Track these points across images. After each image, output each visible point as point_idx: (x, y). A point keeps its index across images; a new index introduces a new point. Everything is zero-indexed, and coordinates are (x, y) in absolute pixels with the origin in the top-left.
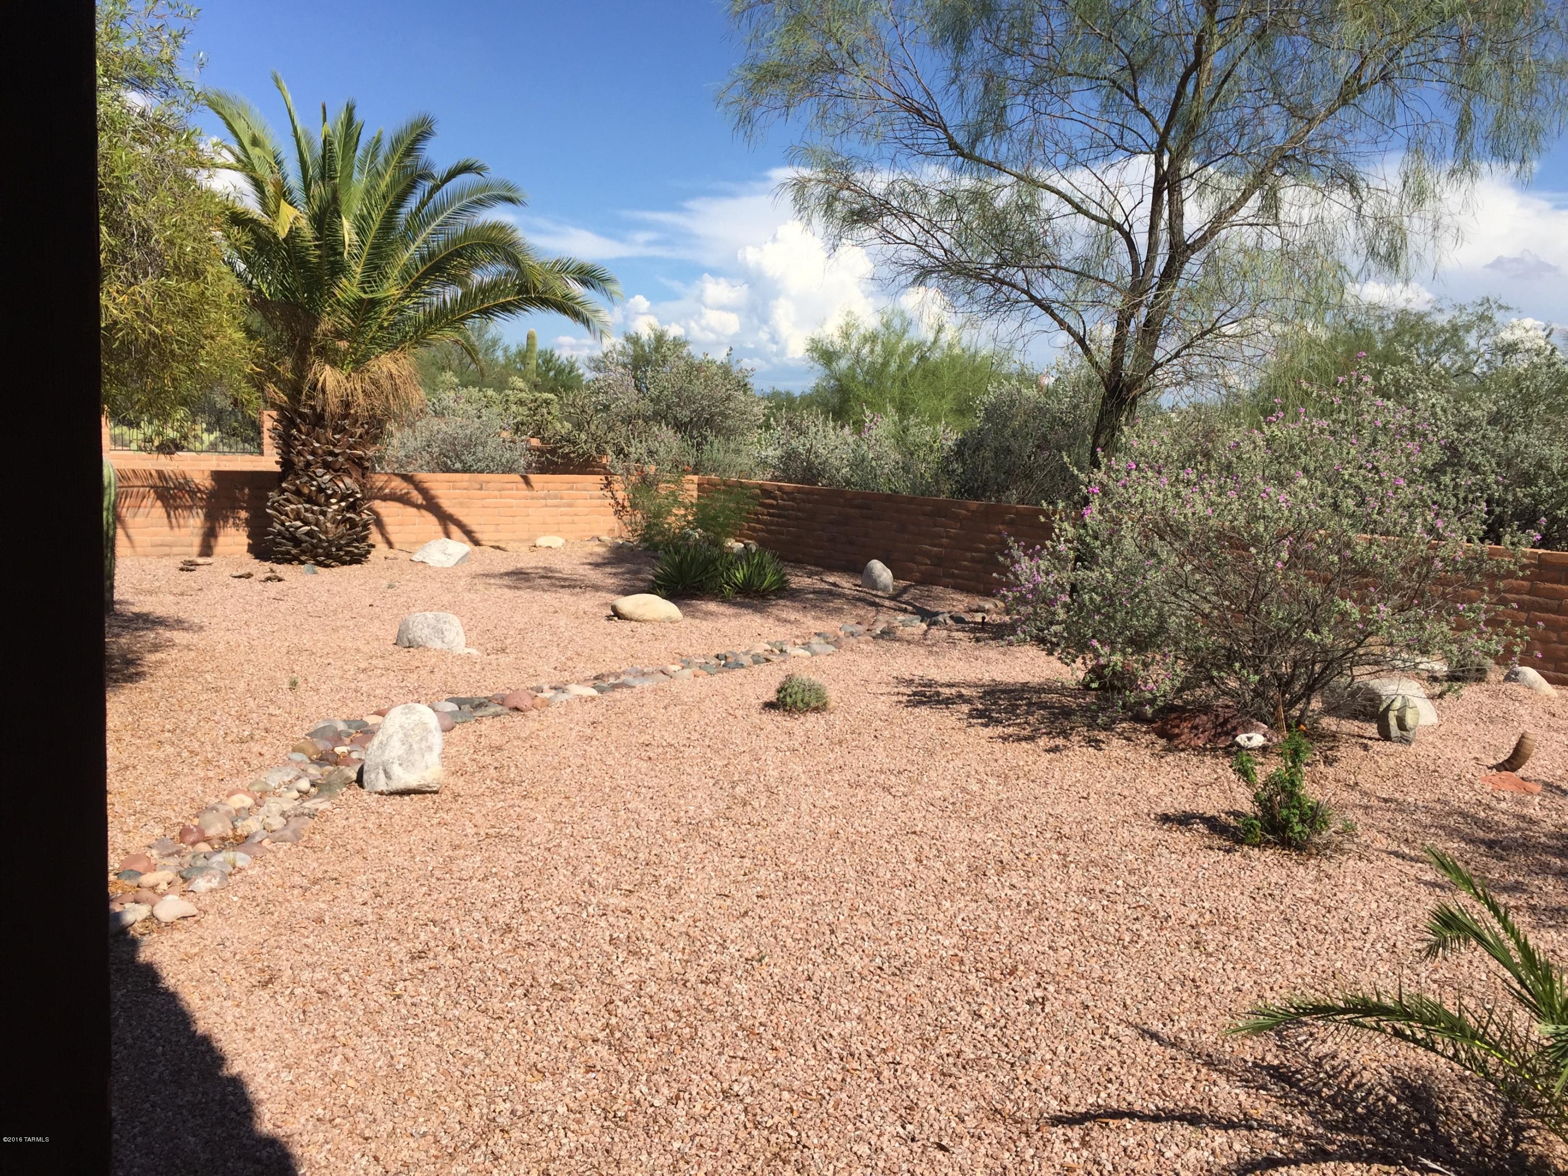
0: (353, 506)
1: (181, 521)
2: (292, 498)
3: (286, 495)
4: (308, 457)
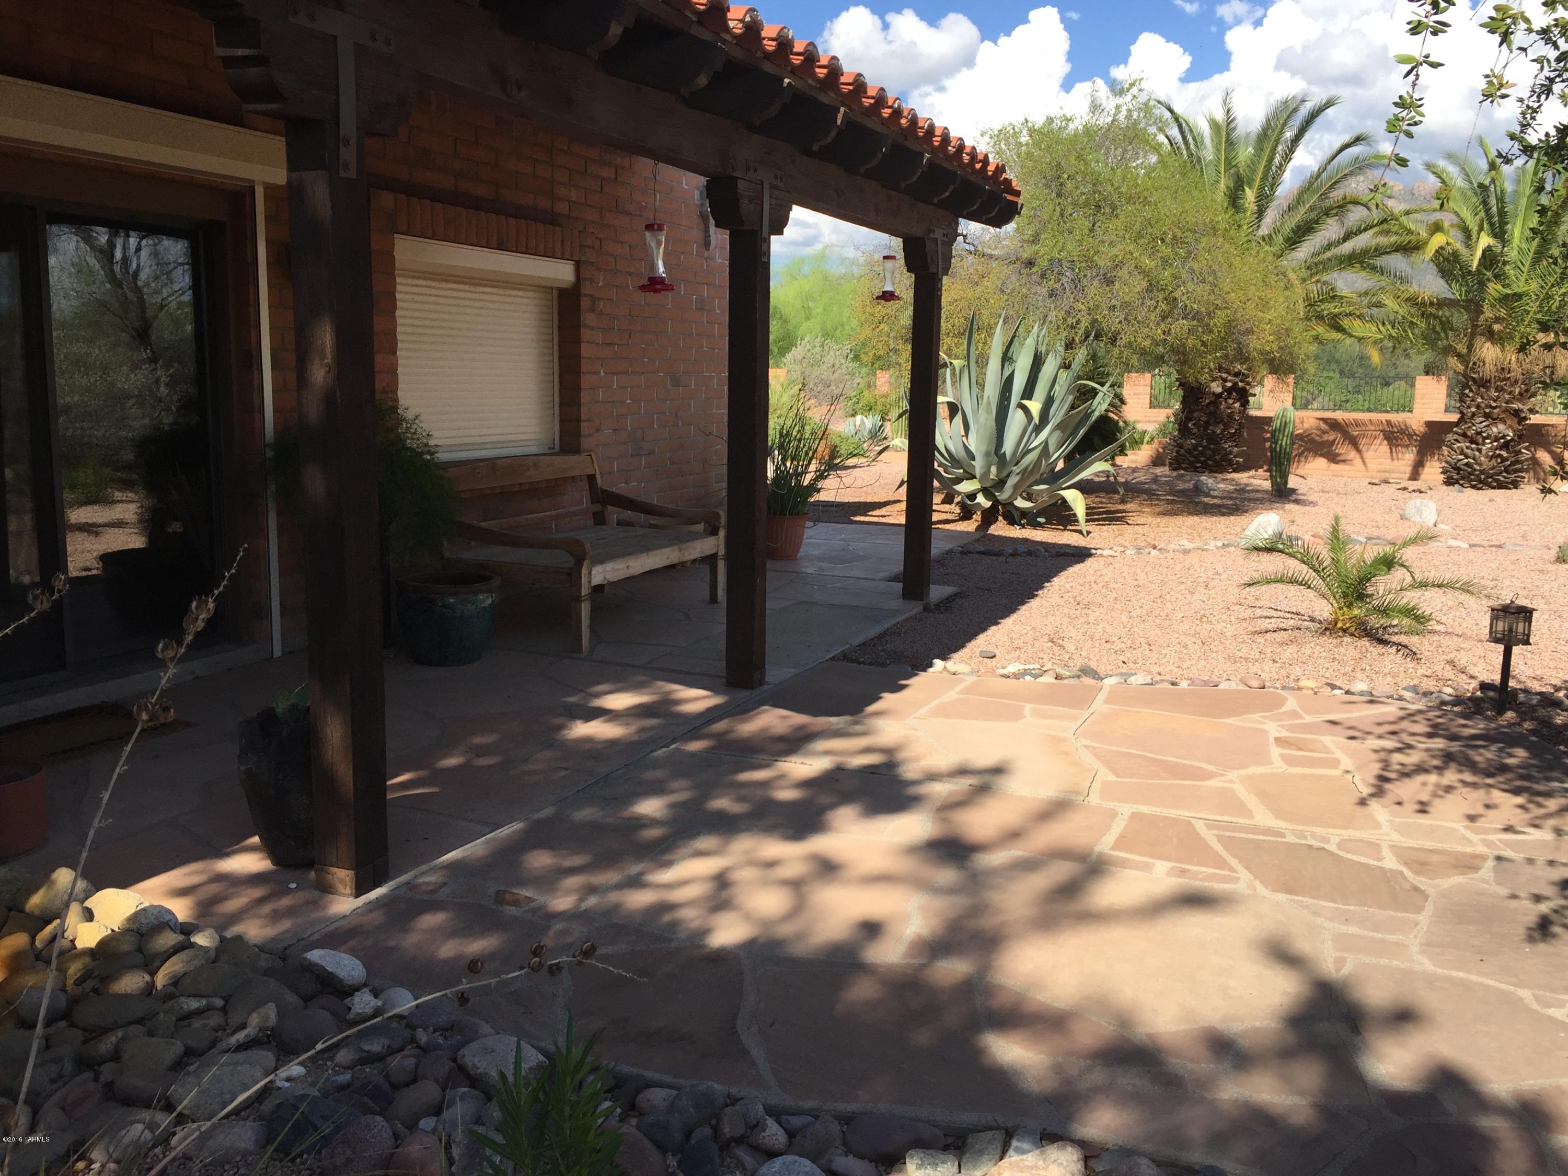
0: (1505, 446)
1: (1400, 455)
2: (1460, 438)
3: (1456, 437)
4: (1473, 409)
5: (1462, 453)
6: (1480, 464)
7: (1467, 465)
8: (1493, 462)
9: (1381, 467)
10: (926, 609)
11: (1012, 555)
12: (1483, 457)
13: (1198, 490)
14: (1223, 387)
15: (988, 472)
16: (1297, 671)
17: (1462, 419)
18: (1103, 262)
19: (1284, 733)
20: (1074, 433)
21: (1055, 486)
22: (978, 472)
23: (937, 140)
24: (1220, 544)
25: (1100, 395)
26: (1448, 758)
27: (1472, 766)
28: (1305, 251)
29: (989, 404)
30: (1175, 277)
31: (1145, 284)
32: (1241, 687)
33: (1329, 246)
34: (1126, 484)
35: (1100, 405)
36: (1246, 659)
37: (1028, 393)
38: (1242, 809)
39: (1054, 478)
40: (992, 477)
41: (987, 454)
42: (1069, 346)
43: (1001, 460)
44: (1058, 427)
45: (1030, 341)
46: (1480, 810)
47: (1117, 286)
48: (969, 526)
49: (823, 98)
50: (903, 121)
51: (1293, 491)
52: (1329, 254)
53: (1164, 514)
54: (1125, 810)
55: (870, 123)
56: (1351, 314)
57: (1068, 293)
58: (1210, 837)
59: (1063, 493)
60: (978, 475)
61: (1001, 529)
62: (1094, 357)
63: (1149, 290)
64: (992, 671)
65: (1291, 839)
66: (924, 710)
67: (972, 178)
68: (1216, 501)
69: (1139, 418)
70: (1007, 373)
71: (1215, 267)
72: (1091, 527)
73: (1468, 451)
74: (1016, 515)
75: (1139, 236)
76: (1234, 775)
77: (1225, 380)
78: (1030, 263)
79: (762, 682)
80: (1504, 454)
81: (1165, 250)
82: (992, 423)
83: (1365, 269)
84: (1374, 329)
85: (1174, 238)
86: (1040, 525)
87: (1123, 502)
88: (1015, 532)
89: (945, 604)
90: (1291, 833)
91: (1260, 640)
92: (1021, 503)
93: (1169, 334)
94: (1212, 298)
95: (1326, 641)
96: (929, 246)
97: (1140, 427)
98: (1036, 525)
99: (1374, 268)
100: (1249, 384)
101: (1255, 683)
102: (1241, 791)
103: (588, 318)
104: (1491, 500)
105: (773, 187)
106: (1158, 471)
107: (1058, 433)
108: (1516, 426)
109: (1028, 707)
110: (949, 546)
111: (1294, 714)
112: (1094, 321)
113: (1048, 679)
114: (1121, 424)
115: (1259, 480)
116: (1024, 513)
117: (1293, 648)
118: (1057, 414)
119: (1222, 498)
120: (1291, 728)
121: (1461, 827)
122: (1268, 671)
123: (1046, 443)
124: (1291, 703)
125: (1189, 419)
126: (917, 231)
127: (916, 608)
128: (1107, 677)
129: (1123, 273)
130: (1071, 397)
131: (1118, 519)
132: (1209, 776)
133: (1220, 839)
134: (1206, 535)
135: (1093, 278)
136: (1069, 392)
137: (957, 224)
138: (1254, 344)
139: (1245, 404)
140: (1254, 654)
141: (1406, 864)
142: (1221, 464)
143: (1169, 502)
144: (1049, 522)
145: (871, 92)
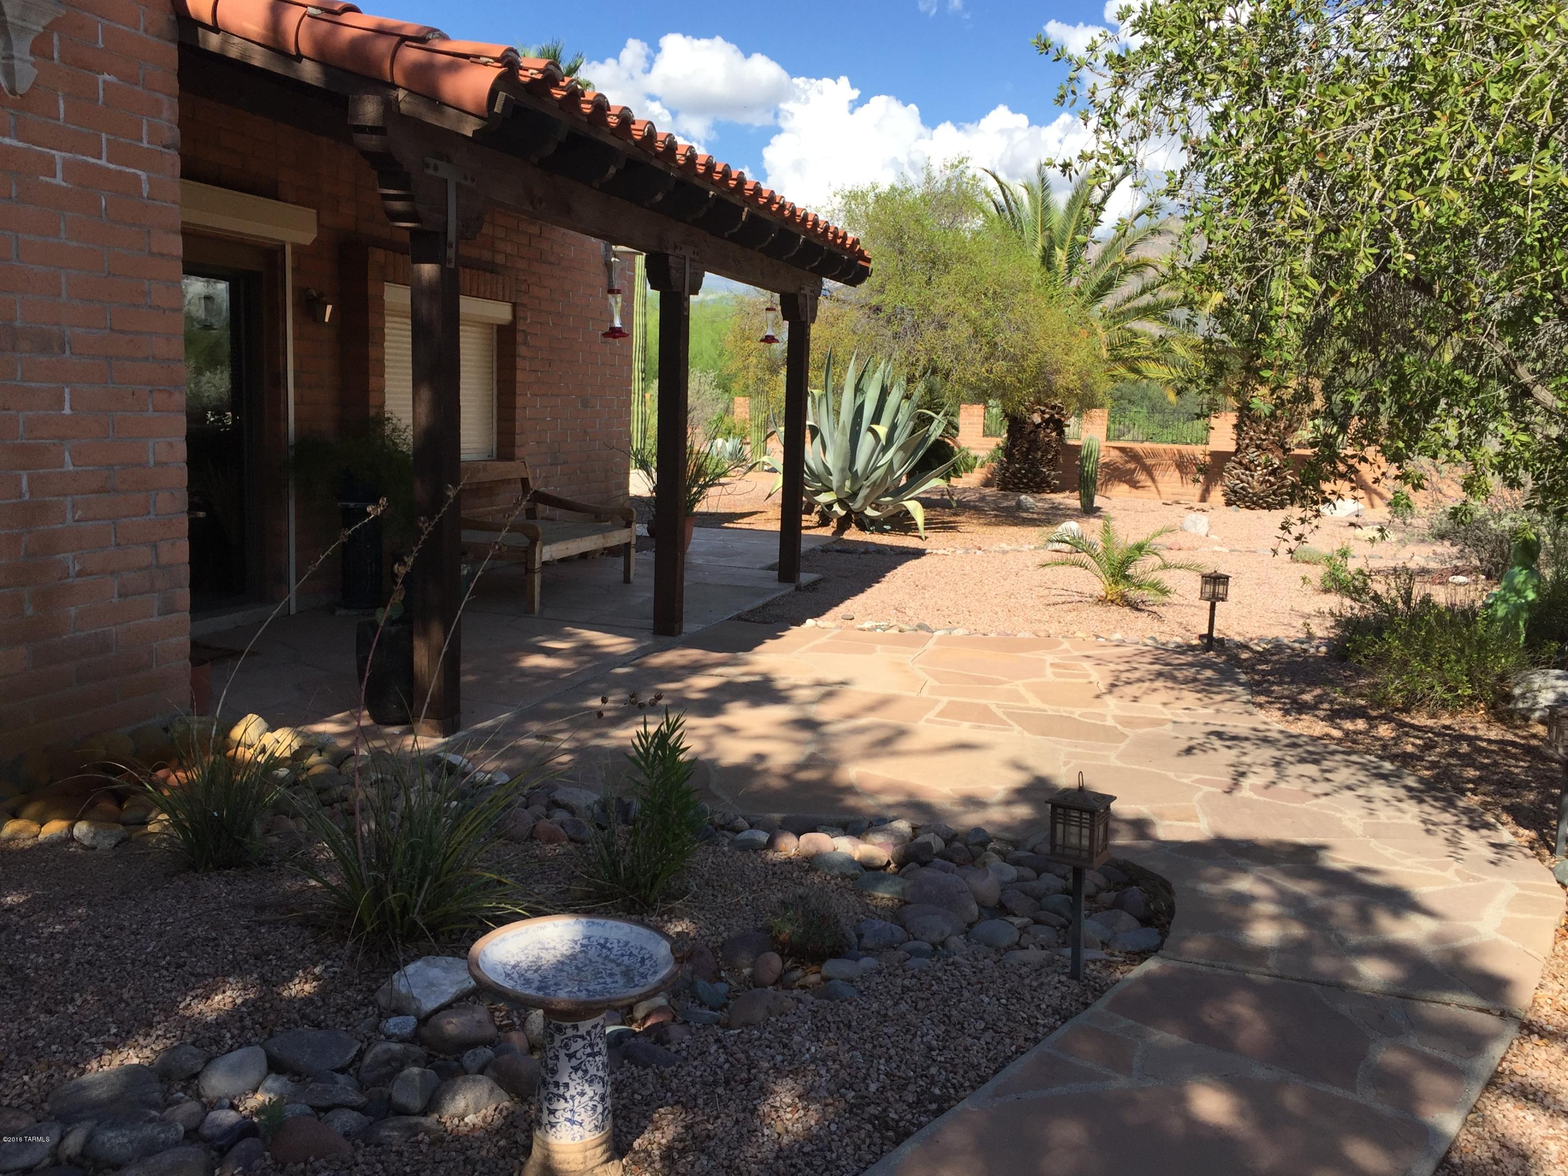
0: (1273, 473)
2: (1237, 466)
3: (1233, 464)
4: (1247, 441)
5: (1239, 478)
6: (1253, 488)
7: (1242, 488)
8: (1264, 486)
9: (1175, 491)
10: (798, 588)
11: (864, 553)
12: (1256, 482)
13: (1020, 506)
14: (1042, 418)
15: (843, 485)
16: (1074, 628)
17: (1238, 450)
18: (937, 310)
19: (1057, 661)
20: (914, 453)
21: (898, 498)
22: (835, 485)
23: (809, 225)
24: (1032, 547)
25: (936, 422)
26: (1160, 674)
27: (1174, 679)
28: (1109, 301)
29: (844, 427)
30: (995, 325)
31: (971, 331)
32: (1033, 636)
33: (1129, 299)
34: (959, 502)
35: (936, 431)
36: (1040, 621)
37: (876, 419)
38: (1021, 698)
39: (898, 492)
40: (846, 489)
41: (842, 470)
42: (910, 380)
43: (855, 477)
44: (901, 448)
45: (878, 375)
46: (1173, 700)
47: (949, 331)
48: (827, 532)
49: (732, 200)
50: (786, 212)
51: (1098, 509)
52: (1128, 305)
53: (989, 524)
54: (945, 700)
55: (764, 215)
56: (1147, 358)
57: (909, 336)
58: (999, 712)
59: (906, 504)
60: (835, 488)
61: (853, 534)
62: (930, 390)
63: (975, 335)
64: (852, 627)
65: (1050, 713)
66: (804, 648)
67: (835, 249)
68: (1035, 516)
69: (973, 446)
70: (858, 402)
71: (1028, 319)
72: (928, 533)
73: (1243, 477)
74: (867, 521)
75: (966, 290)
76: (1019, 682)
77: (1043, 412)
78: (878, 309)
79: (680, 633)
80: (1272, 479)
81: (988, 303)
82: (847, 444)
83: (1157, 319)
84: (1166, 370)
85: (995, 293)
86: (886, 531)
87: (955, 514)
88: (867, 537)
89: (813, 586)
90: (1050, 710)
91: (1052, 609)
92: (870, 512)
93: (991, 372)
94: (1026, 343)
95: (1098, 609)
96: (801, 300)
97: (973, 453)
98: (882, 531)
99: (1166, 319)
100: (1063, 415)
101: (1042, 634)
102: (1023, 691)
103: (522, 350)
104: (1259, 518)
105: (692, 260)
106: (988, 491)
107: (901, 453)
108: (1281, 456)
109: (879, 647)
110: (812, 546)
111: (1067, 651)
112: (931, 360)
113: (894, 631)
114: (956, 449)
115: (1071, 500)
116: (873, 521)
117: (1075, 613)
118: (901, 437)
119: (1038, 514)
120: (1061, 658)
121: (1160, 707)
122: (1053, 628)
123: (891, 463)
124: (1066, 645)
125: (1013, 445)
126: (792, 289)
127: (790, 588)
128: (937, 630)
129: (953, 321)
130: (912, 423)
131: (951, 528)
132: (1003, 683)
133: (1004, 713)
134: (1021, 541)
135: (929, 324)
136: (910, 419)
137: (822, 283)
138: (1060, 381)
139: (1061, 433)
140: (1046, 618)
141: (1120, 723)
142: (1039, 486)
143: (996, 516)
144: (893, 529)
145: (765, 194)
